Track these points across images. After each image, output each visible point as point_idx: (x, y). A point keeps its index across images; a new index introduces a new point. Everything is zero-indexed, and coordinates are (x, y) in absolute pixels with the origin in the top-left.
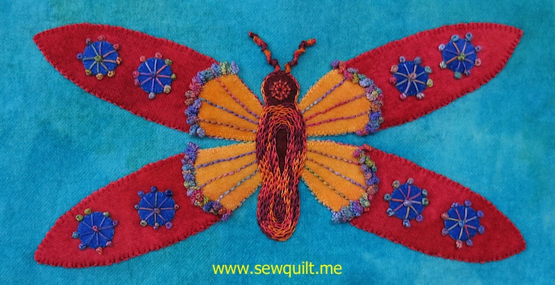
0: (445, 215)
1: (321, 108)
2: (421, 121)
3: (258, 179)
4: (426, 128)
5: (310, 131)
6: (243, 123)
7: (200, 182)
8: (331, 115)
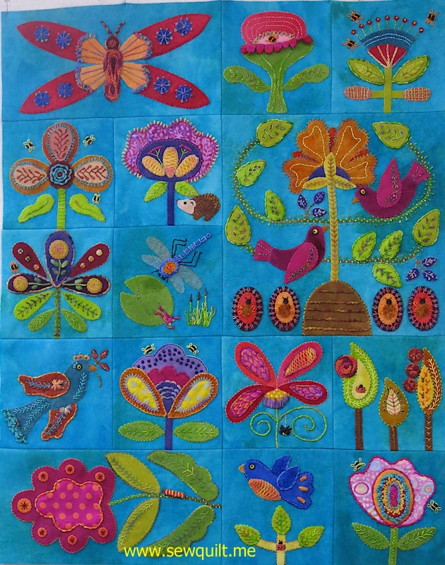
0: (176, 90)
1: (128, 50)
2: (169, 54)
3: (104, 78)
4: (171, 56)
5: (124, 59)
6: (98, 57)
7: (82, 80)
8: (132, 52)
